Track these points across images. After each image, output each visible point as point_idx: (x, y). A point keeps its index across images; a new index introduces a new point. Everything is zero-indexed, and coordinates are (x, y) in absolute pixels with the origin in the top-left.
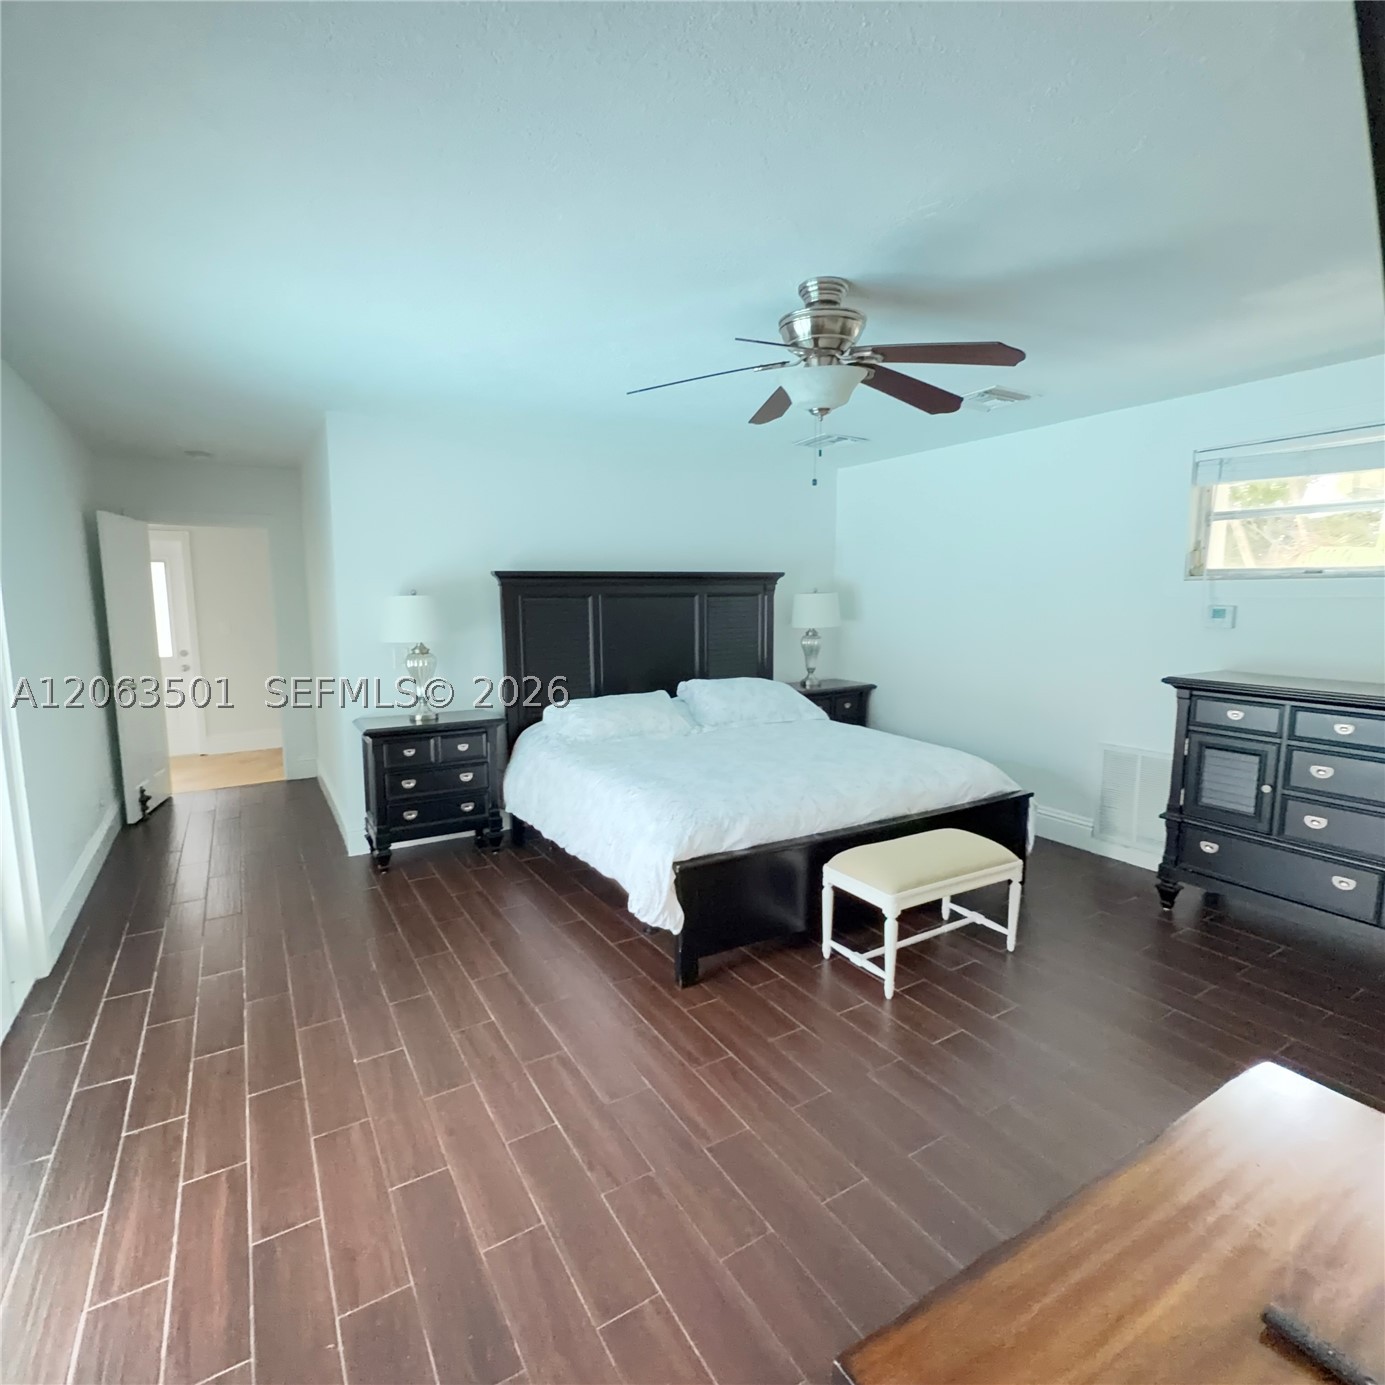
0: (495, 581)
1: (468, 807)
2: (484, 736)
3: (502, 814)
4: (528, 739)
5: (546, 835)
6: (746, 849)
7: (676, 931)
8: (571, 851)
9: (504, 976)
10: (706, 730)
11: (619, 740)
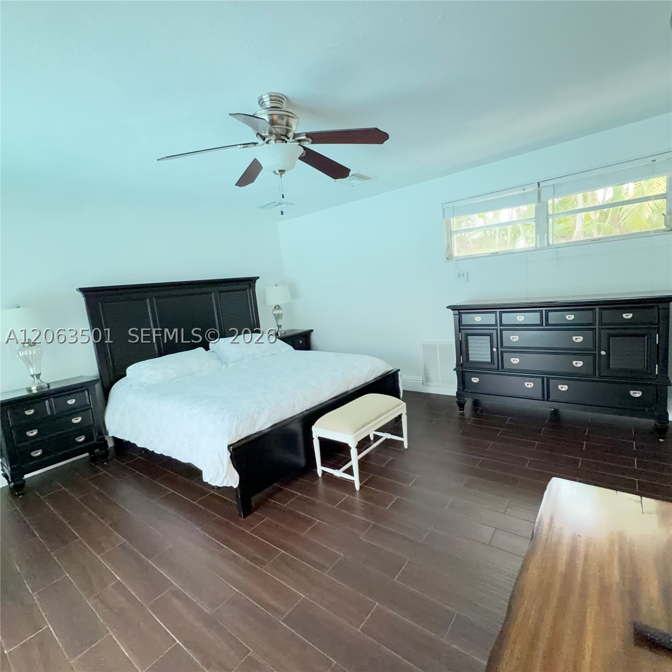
0: (80, 295)
1: (82, 439)
2: (86, 392)
3: (106, 438)
4: (118, 389)
5: (139, 445)
6: (268, 428)
7: (236, 486)
8: (158, 451)
9: (123, 546)
10: (230, 365)
11: (179, 380)
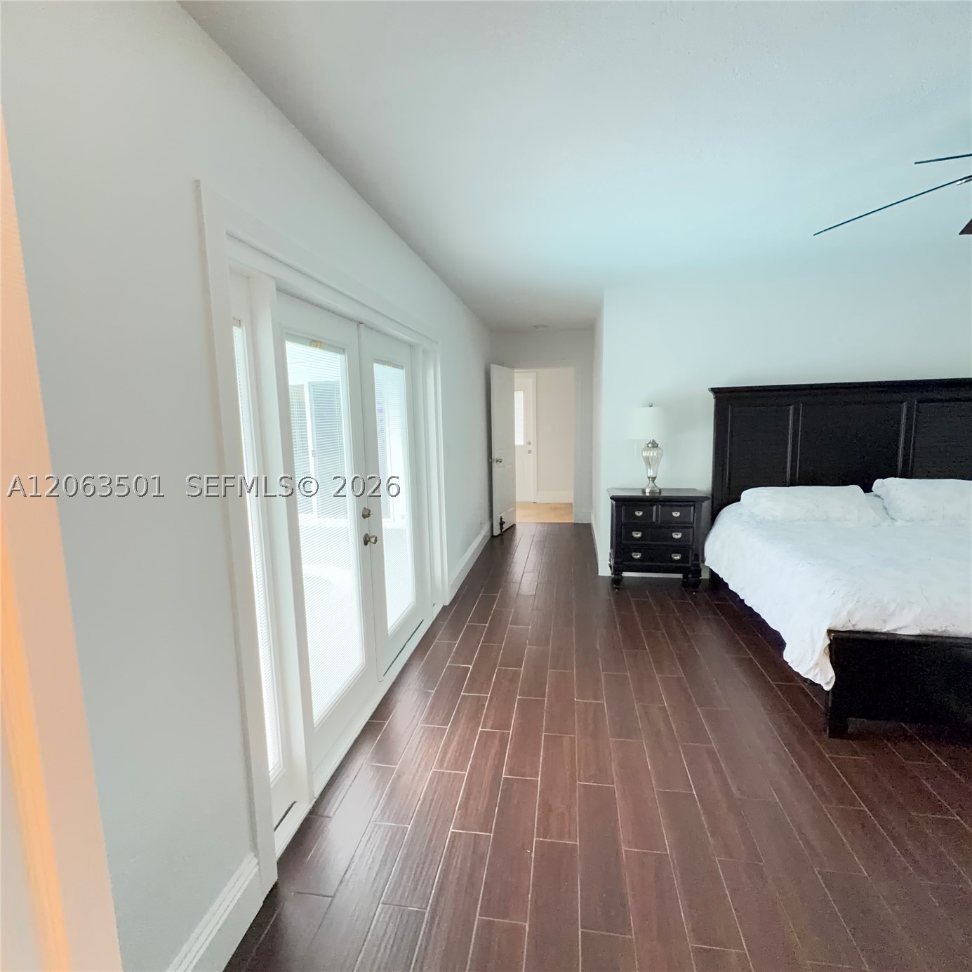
0: (711, 396)
1: (677, 557)
2: (692, 508)
3: (701, 565)
7: (827, 688)
11: (805, 523)
